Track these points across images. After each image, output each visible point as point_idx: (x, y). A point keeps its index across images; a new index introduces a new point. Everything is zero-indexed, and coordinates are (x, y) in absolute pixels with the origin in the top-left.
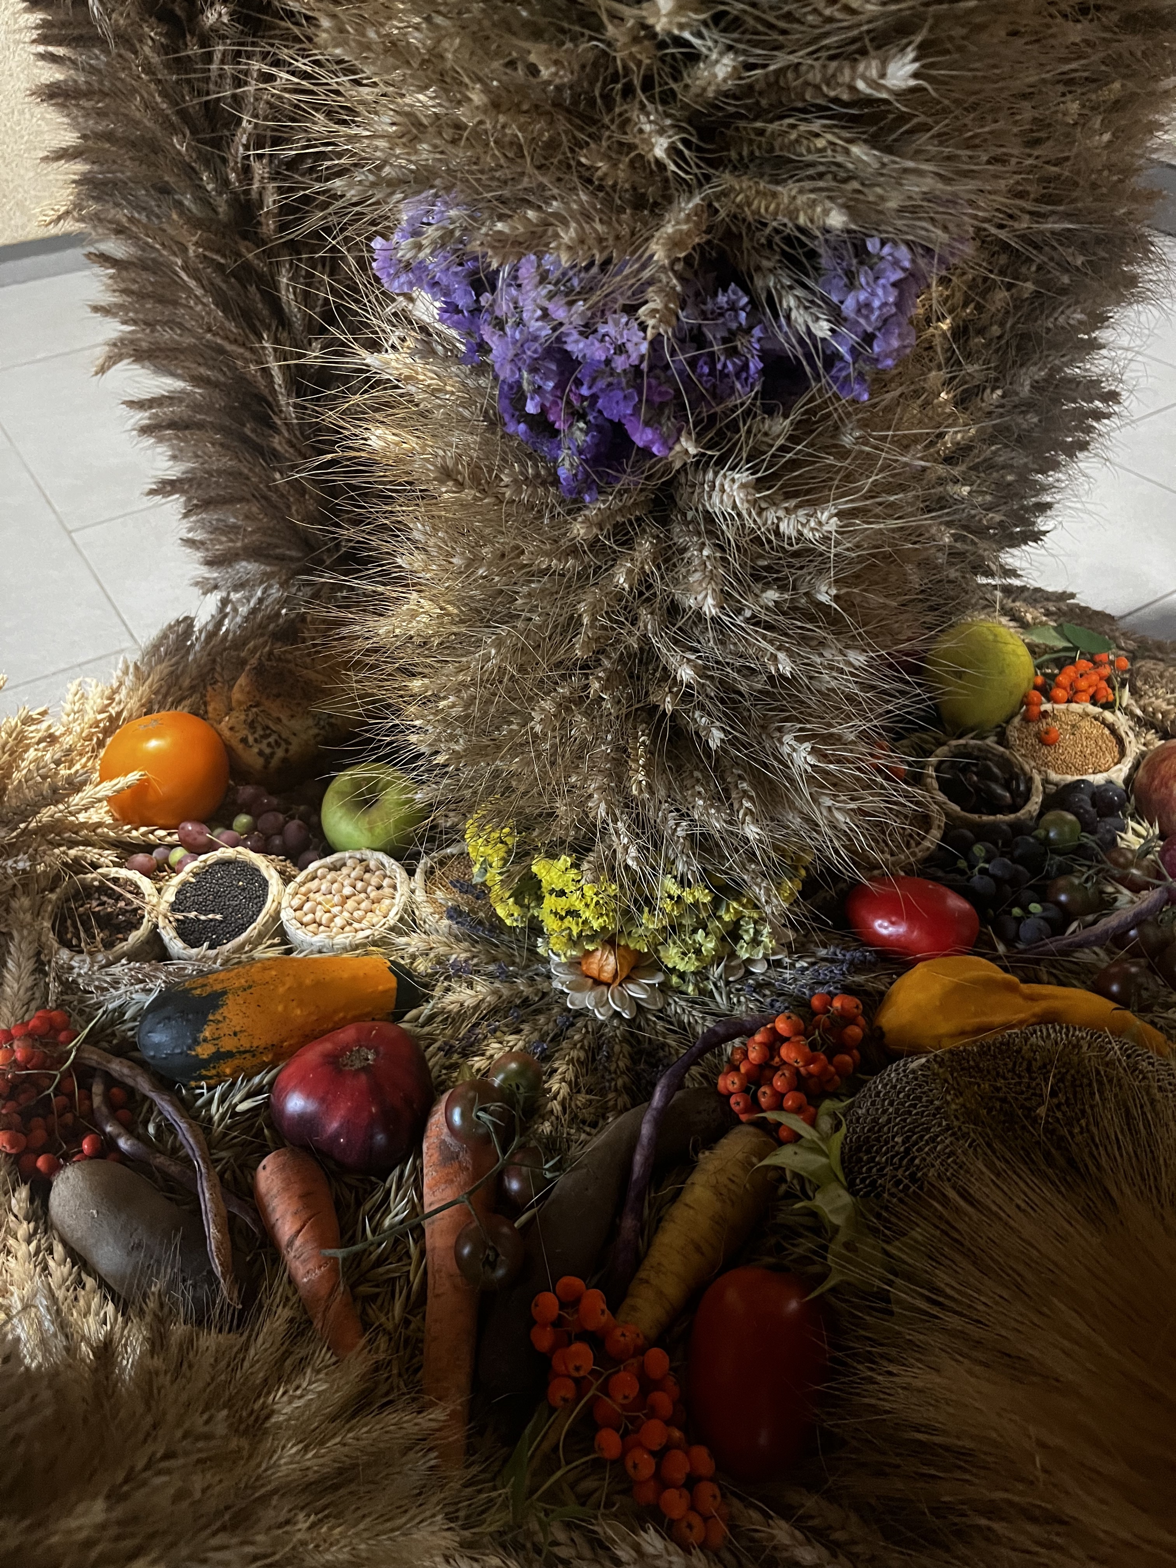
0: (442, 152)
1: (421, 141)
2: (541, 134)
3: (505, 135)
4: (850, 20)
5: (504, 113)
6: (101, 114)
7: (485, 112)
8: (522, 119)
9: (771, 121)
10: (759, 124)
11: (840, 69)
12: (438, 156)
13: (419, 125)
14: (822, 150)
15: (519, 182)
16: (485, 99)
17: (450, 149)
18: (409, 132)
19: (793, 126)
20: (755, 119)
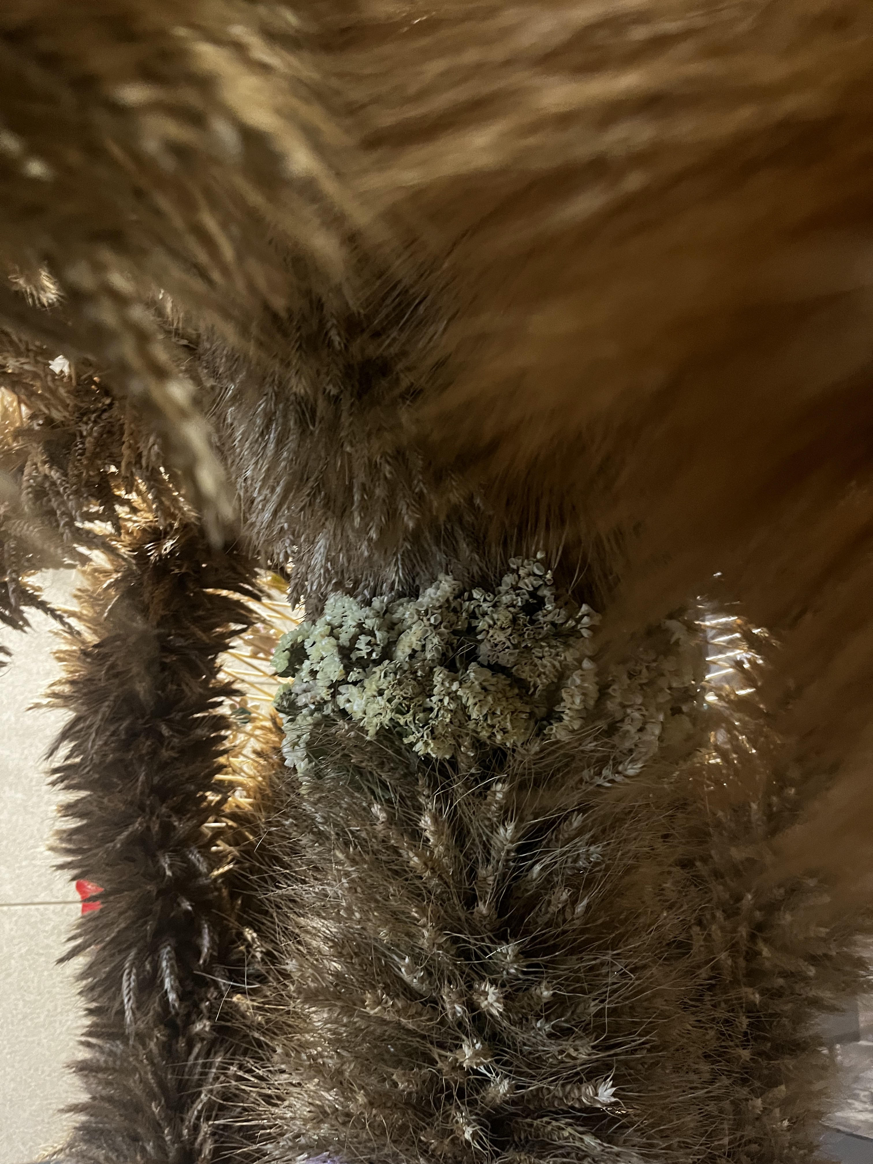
0: (336, 1130)
1: (324, 1123)
2: (397, 1120)
3: (375, 1121)
4: (572, 1062)
5: (376, 1108)
6: (108, 1083)
7: (365, 1108)
8: (387, 1111)
9: (536, 1119)
10: (529, 1120)
11: (572, 1090)
12: (333, 1132)
13: (324, 1113)
14: (566, 1138)
15: (382, 1150)
16: (366, 1100)
17: (341, 1128)
18: (318, 1117)
19: (549, 1123)
20: (526, 1117)
